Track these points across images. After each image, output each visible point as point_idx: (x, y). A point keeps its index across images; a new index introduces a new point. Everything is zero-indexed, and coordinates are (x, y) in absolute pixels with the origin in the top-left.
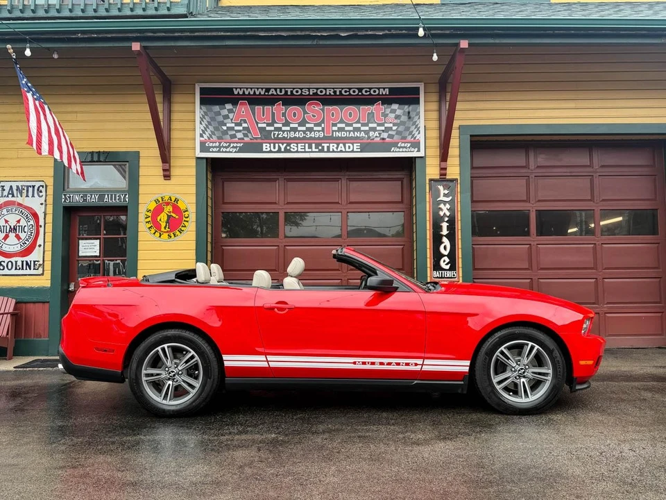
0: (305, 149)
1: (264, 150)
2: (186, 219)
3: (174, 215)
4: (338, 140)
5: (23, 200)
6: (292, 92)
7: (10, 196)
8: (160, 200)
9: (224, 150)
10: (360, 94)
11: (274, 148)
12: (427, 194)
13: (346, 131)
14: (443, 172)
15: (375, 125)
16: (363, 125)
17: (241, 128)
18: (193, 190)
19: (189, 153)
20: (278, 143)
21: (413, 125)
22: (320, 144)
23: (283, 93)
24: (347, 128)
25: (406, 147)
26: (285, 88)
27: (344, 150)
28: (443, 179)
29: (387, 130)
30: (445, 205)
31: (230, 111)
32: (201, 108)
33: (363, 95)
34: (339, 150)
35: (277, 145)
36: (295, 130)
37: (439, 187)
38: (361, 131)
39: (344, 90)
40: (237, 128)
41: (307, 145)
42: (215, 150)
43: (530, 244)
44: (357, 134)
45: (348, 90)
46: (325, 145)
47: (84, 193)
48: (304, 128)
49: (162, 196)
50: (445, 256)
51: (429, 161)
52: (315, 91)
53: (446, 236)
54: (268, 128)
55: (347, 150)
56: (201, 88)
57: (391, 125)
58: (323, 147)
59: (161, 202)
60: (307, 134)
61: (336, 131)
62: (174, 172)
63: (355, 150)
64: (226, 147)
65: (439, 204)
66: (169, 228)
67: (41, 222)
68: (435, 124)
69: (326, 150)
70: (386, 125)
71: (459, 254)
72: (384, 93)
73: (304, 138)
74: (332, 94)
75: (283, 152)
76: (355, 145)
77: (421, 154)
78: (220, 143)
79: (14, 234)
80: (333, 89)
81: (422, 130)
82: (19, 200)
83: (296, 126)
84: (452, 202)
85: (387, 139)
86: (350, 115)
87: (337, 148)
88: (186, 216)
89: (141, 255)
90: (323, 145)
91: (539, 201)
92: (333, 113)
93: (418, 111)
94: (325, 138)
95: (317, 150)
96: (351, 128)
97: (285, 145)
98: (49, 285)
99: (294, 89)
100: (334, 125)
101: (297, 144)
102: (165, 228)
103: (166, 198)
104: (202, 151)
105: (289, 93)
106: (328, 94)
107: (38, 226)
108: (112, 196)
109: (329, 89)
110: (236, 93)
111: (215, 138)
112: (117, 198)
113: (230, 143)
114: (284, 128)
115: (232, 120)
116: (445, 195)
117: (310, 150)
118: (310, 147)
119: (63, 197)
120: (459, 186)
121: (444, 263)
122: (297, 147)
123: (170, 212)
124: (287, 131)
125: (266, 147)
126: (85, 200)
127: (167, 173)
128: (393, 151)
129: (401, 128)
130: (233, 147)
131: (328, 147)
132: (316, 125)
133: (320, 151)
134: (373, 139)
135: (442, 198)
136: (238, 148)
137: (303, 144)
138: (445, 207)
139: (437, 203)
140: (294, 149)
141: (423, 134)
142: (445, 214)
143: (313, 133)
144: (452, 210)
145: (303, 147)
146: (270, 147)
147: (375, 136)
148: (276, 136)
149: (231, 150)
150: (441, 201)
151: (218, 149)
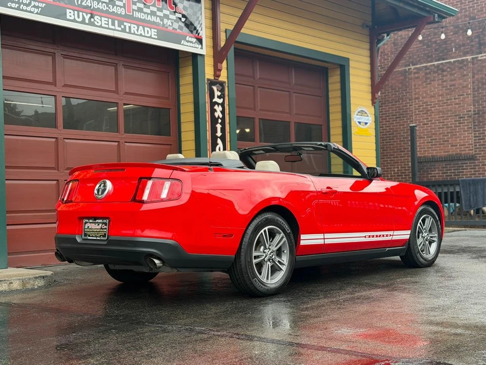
0: (108, 24)
1: (68, 17)
4: (138, 22)
9: (25, 8)
11: (79, 17)
13: (145, 13)
14: (217, 73)
15: (167, 13)
20: (82, 12)
21: (197, 21)
22: (123, 23)
24: (145, 10)
25: (192, 42)
27: (143, 34)
28: (216, 80)
29: (177, 20)
34: (139, 33)
35: (81, 13)
37: (214, 87)
38: (157, 16)
41: (110, 20)
42: (14, 5)
44: (154, 19)
46: (127, 25)
53: (220, 138)
55: (146, 35)
57: (180, 16)
58: (125, 26)
60: (109, 8)
61: (136, 11)
63: (153, 36)
64: (27, 5)
69: (127, 30)
70: (177, 15)
73: (107, 12)
75: (87, 24)
76: (152, 30)
77: (203, 52)
81: (203, 27)
84: (223, 105)
85: (178, 30)
87: (138, 30)
90: (125, 24)
94: (126, 16)
95: (120, 29)
96: (148, 11)
97: (89, 15)
100: (135, 3)
101: (101, 17)
113: (31, 1)
116: (218, 97)
117: (113, 27)
118: (113, 24)
120: (227, 89)
122: (101, 20)
125: (70, 14)
128: (183, 45)
129: (188, 21)
130: (34, 6)
131: (130, 28)
133: (124, 30)
134: (167, 27)
135: (216, 99)
136: (40, 9)
137: (107, 19)
138: (219, 109)
139: (213, 104)
140: (98, 23)
141: (205, 32)
142: (218, 116)
143: (115, 7)
144: (223, 112)
145: (107, 23)
146: (74, 15)
147: (168, 24)
148: (79, 3)
149: (32, 10)
150: (215, 102)
151: (17, 5)
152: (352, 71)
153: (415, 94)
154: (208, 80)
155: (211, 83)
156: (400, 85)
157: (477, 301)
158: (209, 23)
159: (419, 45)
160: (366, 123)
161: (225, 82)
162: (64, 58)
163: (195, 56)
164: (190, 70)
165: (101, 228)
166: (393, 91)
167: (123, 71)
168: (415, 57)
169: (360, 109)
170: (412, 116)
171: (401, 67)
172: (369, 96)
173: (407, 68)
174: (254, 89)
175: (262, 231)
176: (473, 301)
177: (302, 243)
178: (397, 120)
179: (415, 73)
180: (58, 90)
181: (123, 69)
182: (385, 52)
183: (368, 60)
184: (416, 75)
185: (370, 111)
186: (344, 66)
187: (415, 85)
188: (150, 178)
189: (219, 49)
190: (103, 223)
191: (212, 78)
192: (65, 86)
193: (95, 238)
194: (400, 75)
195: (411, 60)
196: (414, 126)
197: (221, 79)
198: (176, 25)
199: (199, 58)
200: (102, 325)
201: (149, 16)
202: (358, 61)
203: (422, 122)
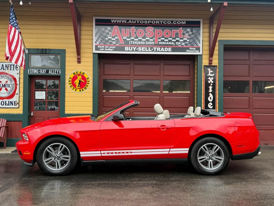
0: (145, 50)
1: (126, 50)
2: (88, 83)
3: (82, 81)
4: (161, 46)
5: (9, 72)
6: (139, 22)
7: (2, 69)
8: (76, 73)
9: (107, 49)
10: (172, 23)
11: (131, 49)
12: (203, 72)
13: (165, 42)
14: (210, 62)
15: (179, 39)
16: (173, 39)
17: (114, 39)
18: (92, 68)
19: (90, 51)
20: (133, 47)
21: (197, 39)
22: (152, 48)
23: (135, 22)
24: (165, 40)
25: (193, 50)
26: (136, 20)
27: (164, 51)
28: (210, 66)
29: (185, 41)
30: (211, 78)
31: (110, 31)
32: (95, 29)
33: (173, 24)
34: (161, 51)
35: (132, 48)
36: (140, 40)
37: (208, 69)
38: (172, 42)
39: (164, 22)
40: (113, 39)
41: (146, 48)
42: (102, 49)
43: (249, 97)
44: (170, 43)
45: (166, 22)
46: (155, 48)
47: (39, 69)
48: (145, 40)
49: (77, 71)
50: (210, 102)
51: (204, 57)
52: (151, 22)
53: (211, 93)
54: (128, 39)
55: (165, 51)
56: (95, 19)
57: (186, 39)
58: (154, 49)
59: (76, 74)
60: (146, 43)
61: (160, 41)
62: (82, 60)
63: (169, 51)
64: (108, 48)
65: (209, 77)
66: (80, 87)
67: (18, 83)
68: (207, 39)
69: (155, 50)
70: (184, 39)
71: (217, 101)
72: (183, 24)
73: (145, 45)
74: (159, 23)
75: (134, 51)
76: (169, 48)
77: (200, 53)
78: (105, 46)
79: (5, 88)
80: (159, 21)
81: (201, 42)
82: (7, 71)
83: (141, 38)
84: (214, 77)
85: (184, 46)
86: (167, 34)
87: (160, 50)
88: (88, 81)
89: (67, 99)
90: (154, 48)
91: (254, 76)
92: (159, 33)
93: (199, 32)
94: (155, 45)
95: (151, 50)
96: (167, 40)
97: (136, 48)
98: (22, 113)
99: (140, 20)
100: (159, 38)
101: (141, 47)
102: (78, 86)
103: (79, 72)
104: (96, 50)
105: (138, 23)
106: (156, 23)
107: (16, 84)
108: (52, 70)
109: (157, 21)
110: (112, 22)
111: (102, 44)
112: (55, 72)
113: (109, 46)
114: (135, 40)
115: (110, 35)
116: (211, 73)
117: (148, 50)
118: (147, 49)
119: (29, 70)
120: (218, 69)
121: (210, 105)
122: (141, 49)
123: (80, 79)
124: (137, 41)
125: (126, 48)
126: (39, 73)
127: (79, 60)
128: (187, 52)
129: (191, 41)
130: (111, 48)
131: (156, 49)
132: (150, 38)
133: (153, 51)
134: (178, 46)
135: (209, 74)
136: (113, 49)
137: (144, 48)
141: (202, 44)
143: (149, 42)
144: (214, 80)
146: (128, 48)
147: (179, 44)
148: (131, 43)
149: (110, 50)
151: (104, 49)
154: (205, 66)
155: (207, 67)
161: (216, 66)
197: (213, 64)
198: (183, 44)
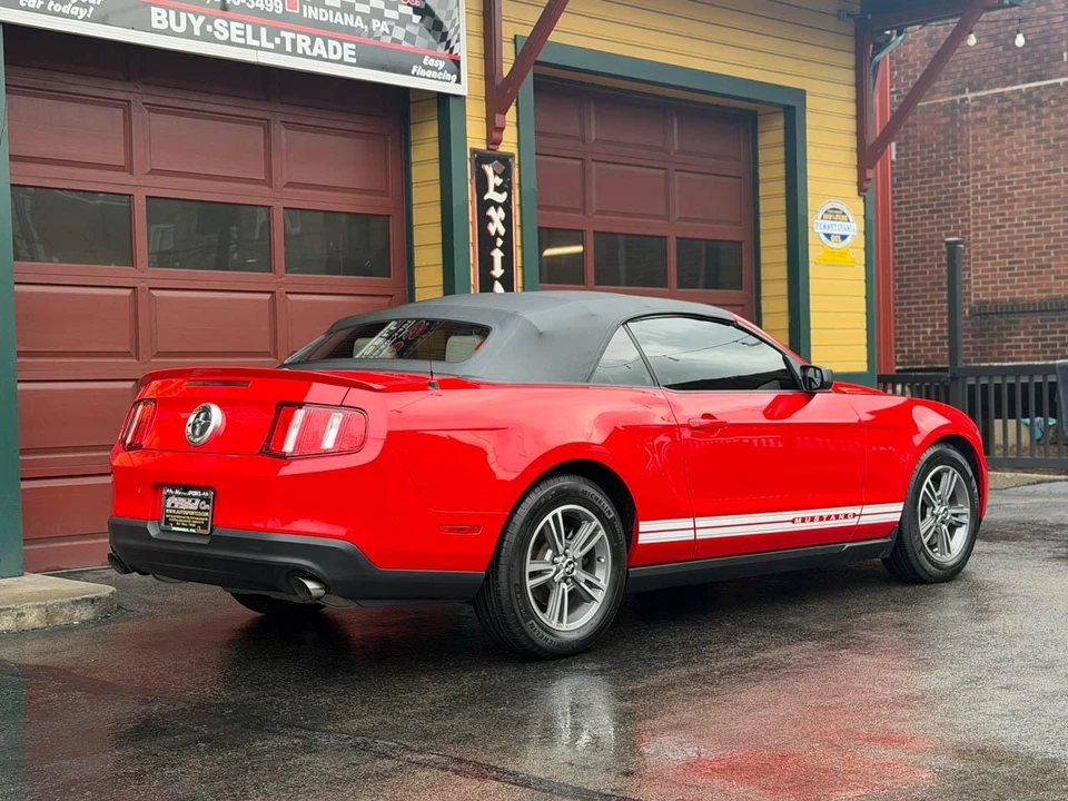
0: (245, 37)
1: (155, 25)
4: (313, 28)
9: (58, 7)
11: (178, 24)
12: (470, 182)
13: (329, 8)
14: (494, 136)
15: (381, 4)
20: (187, 12)
21: (447, 19)
22: (277, 32)
24: (330, 2)
27: (325, 56)
28: (493, 151)
29: (403, 20)
34: (315, 54)
35: (183, 15)
37: (486, 168)
38: (356, 14)
41: (249, 28)
42: (33, 3)
44: (348, 20)
46: (289, 36)
53: (499, 280)
55: (332, 56)
57: (412, 11)
58: (283, 39)
60: (248, 1)
61: (308, 4)
63: (347, 59)
64: (62, 2)
65: (489, 207)
69: (289, 48)
70: (402, 9)
73: (242, 9)
75: (197, 38)
76: (345, 45)
77: (463, 89)
81: (462, 33)
84: (507, 206)
85: (404, 43)
87: (311, 47)
90: (283, 34)
94: (285, 17)
95: (271, 46)
97: (201, 18)
101: (228, 20)
116: (497, 189)
117: (257, 43)
118: (256, 36)
120: (516, 171)
122: (229, 29)
125: (158, 16)
128: (415, 75)
129: (429, 23)
130: (80, 4)
131: (294, 42)
133: (280, 49)
134: (379, 38)
135: (491, 195)
136: (92, 9)
137: (242, 26)
138: (497, 215)
139: (484, 205)
140: (221, 34)
141: (467, 45)
142: (497, 232)
144: (507, 223)
145: (242, 33)
146: (168, 19)
147: (382, 31)
149: (75, 11)
150: (490, 200)
151: (41, 2)
152: (811, 119)
153: (975, 158)
154: (474, 151)
155: (481, 159)
156: (942, 138)
157: (1014, 680)
158: (477, 23)
159: (986, 45)
160: (844, 237)
161: (512, 156)
162: (150, 110)
163: (443, 99)
164: (432, 130)
165: (199, 510)
166: (926, 150)
167: (282, 135)
168: (976, 72)
169: (827, 207)
170: (968, 208)
171: (945, 94)
172: (853, 175)
173: (958, 98)
174: (583, 165)
175: (549, 517)
176: (1005, 680)
177: (643, 539)
178: (932, 218)
179: (976, 109)
180: (135, 182)
181: (283, 132)
182: (907, 61)
183: (850, 92)
184: (979, 115)
185: (854, 208)
186: (793, 108)
187: (975, 138)
188: (301, 405)
189: (498, 81)
190: (202, 499)
191: (482, 146)
192: (154, 172)
193: (187, 530)
194: (942, 114)
195: (967, 79)
196: (957, 242)
197: (503, 148)
198: (399, 33)
199: (452, 102)
200: (185, 730)
201: (338, 14)
202: (826, 96)
203: (989, 222)
